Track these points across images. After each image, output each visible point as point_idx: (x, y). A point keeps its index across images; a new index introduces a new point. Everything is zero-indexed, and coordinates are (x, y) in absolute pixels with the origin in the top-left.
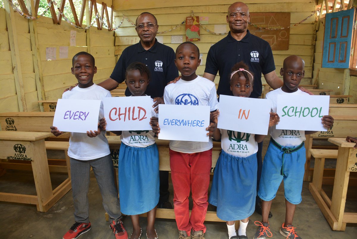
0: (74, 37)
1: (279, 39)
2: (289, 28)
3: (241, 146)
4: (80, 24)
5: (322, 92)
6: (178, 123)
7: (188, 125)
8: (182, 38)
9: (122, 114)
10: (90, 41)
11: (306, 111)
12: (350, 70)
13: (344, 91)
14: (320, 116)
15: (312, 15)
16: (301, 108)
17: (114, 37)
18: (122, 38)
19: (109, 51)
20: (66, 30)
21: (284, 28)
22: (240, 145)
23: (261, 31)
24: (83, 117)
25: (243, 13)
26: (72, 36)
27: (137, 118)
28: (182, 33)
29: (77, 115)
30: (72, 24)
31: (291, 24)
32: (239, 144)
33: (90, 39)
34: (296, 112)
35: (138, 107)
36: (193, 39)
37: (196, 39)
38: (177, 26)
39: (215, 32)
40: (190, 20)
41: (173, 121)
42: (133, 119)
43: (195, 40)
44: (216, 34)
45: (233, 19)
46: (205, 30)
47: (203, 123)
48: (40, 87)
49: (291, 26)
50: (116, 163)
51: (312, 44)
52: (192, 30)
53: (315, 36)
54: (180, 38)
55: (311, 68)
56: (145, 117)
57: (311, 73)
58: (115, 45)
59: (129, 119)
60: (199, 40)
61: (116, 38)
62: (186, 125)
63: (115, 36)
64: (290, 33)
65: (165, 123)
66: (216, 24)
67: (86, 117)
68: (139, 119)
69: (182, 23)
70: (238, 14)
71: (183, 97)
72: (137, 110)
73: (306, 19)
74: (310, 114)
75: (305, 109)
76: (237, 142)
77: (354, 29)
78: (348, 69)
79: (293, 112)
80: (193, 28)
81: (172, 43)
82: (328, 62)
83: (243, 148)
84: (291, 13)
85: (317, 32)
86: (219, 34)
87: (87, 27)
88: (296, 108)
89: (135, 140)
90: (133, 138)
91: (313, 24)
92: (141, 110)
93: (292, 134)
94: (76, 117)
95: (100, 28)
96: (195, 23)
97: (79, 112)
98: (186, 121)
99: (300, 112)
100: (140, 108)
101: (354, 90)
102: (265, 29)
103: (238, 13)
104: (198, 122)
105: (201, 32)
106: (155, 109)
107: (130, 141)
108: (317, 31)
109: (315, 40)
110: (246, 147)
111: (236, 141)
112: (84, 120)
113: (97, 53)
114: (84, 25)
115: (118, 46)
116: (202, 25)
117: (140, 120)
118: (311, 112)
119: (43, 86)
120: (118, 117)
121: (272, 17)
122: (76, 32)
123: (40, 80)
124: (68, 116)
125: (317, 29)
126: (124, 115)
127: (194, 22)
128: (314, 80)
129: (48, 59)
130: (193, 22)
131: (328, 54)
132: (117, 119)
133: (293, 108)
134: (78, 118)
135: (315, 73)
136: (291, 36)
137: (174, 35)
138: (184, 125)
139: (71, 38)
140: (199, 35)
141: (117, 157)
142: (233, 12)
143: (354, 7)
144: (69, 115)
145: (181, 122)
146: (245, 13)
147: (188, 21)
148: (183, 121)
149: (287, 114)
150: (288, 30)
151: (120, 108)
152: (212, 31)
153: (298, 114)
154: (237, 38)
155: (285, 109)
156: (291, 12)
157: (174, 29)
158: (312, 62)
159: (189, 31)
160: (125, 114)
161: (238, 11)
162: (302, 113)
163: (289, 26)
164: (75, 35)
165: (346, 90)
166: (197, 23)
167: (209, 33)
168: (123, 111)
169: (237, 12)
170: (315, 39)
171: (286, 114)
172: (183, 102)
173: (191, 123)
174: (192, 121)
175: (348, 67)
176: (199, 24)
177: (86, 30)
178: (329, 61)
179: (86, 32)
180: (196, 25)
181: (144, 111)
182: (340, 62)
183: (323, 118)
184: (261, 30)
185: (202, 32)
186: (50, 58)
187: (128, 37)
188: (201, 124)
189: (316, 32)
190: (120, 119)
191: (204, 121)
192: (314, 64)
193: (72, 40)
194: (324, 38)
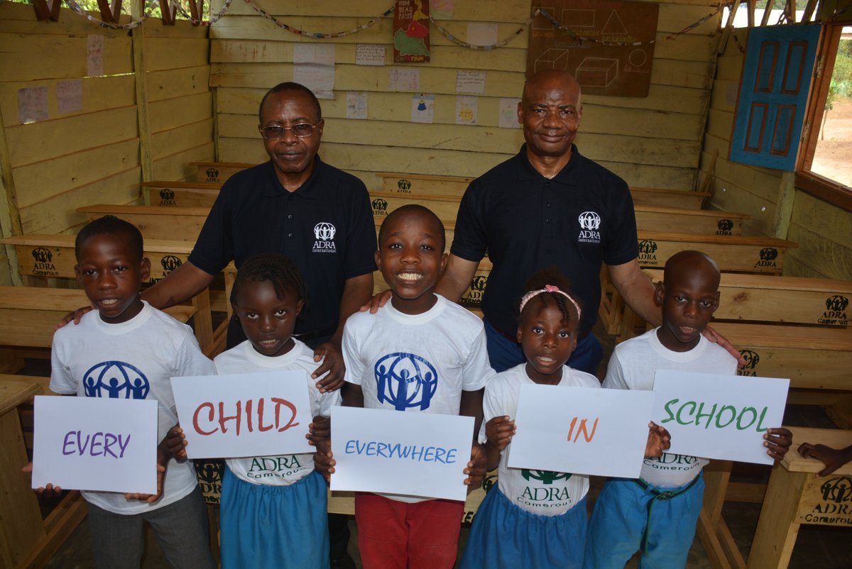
0: (98, 51)
1: (626, 70)
2: (654, 44)
3: (555, 492)
4: (113, 14)
5: (724, 220)
6: (386, 452)
7: (413, 458)
8: (382, 53)
9: (228, 419)
10: (142, 60)
11: (727, 415)
12: (796, 174)
13: (778, 224)
14: (761, 428)
15: (711, 15)
16: (715, 406)
17: (207, 40)
18: (229, 43)
19: (193, 79)
20: (74, 36)
21: (640, 43)
22: (551, 489)
23: (583, 46)
24: (116, 448)
25: (566, 107)
26: (91, 49)
27: (271, 427)
28: (385, 39)
29: (100, 444)
30: (90, 18)
31: (658, 32)
32: (548, 487)
33: (142, 55)
34: (699, 416)
35: (274, 400)
36: (412, 58)
37: (418, 56)
38: (371, 20)
39: (469, 41)
40: (406, 7)
41: (371, 446)
42: (262, 429)
43: (416, 59)
44: (471, 47)
45: (538, 122)
46: (444, 34)
47: (454, 456)
48: (7, 202)
49: (659, 37)
50: (213, 491)
51: (706, 87)
52: (411, 34)
53: (715, 67)
54: (379, 51)
55: (699, 144)
56: (293, 423)
57: (697, 157)
58: (209, 62)
59: (251, 430)
60: (427, 59)
61: (213, 42)
62: (405, 457)
63: (211, 37)
64: (655, 56)
65: (349, 450)
66: (472, 21)
67: (123, 449)
68: (279, 428)
69: (385, 14)
70: (553, 109)
71: (396, 362)
72: (269, 407)
73: (697, 24)
74: (735, 421)
75: (723, 409)
76: (544, 483)
77: (816, 75)
78: (792, 172)
79: (691, 413)
80: (413, 29)
81: (358, 62)
82: (745, 149)
83: (559, 495)
84: (660, 5)
85: (720, 58)
86: (479, 47)
87: (133, 23)
88: (702, 404)
89: (265, 469)
90: (258, 464)
91: (713, 36)
92: (282, 407)
93: (677, 460)
94: (96, 449)
95: (168, 20)
96: (419, 15)
97: (104, 435)
98: (406, 448)
99: (711, 416)
100: (279, 402)
101: (801, 227)
102: (594, 41)
103: (553, 106)
104: (440, 452)
105: (434, 41)
106: (320, 382)
107: (251, 470)
108: (719, 55)
109: (713, 76)
110: (565, 492)
111: (542, 481)
112: (118, 456)
113: (161, 88)
114: (127, 15)
115: (219, 63)
116: (434, 21)
117: (281, 430)
118: (739, 418)
119: (13, 197)
120: (219, 426)
121: (614, 13)
122: (102, 37)
123: (4, 181)
124: (75, 447)
125: (720, 50)
126: (236, 419)
127: (416, 13)
128: (703, 176)
129: (25, 121)
130: (413, 12)
131: (746, 129)
132: (217, 429)
133: (692, 406)
134: (103, 451)
135: (708, 158)
136: (656, 63)
137: (363, 44)
138: (400, 456)
139: (91, 56)
140: (428, 46)
141: (213, 477)
142: (540, 103)
143: (820, 21)
144: (75, 442)
145: (394, 450)
146: (571, 106)
147: (400, 9)
148: (398, 446)
149: (675, 417)
150: (649, 48)
151: (221, 405)
152: (461, 38)
153: (703, 420)
154: (544, 169)
155: (671, 406)
156: (661, 3)
157: (364, 27)
158: (703, 131)
159: (402, 35)
160: (238, 418)
161: (554, 101)
162: (714, 419)
163: (654, 39)
164: (101, 45)
165: (782, 221)
166: (424, 17)
167: (452, 44)
168: (230, 411)
169: (551, 103)
170: (714, 73)
171: (672, 418)
172: (396, 377)
173: (421, 454)
174: (423, 448)
175: (793, 168)
176: (427, 18)
177: (131, 30)
178: (747, 148)
179: (130, 34)
180: (421, 21)
181: (290, 407)
182: (774, 154)
183: (768, 432)
184: (583, 42)
185: (435, 39)
186: (31, 118)
187: (242, 43)
188: (448, 456)
189: (717, 58)
190: (224, 431)
191: (456, 450)
192: (707, 135)
193: (94, 60)
194: (740, 88)
